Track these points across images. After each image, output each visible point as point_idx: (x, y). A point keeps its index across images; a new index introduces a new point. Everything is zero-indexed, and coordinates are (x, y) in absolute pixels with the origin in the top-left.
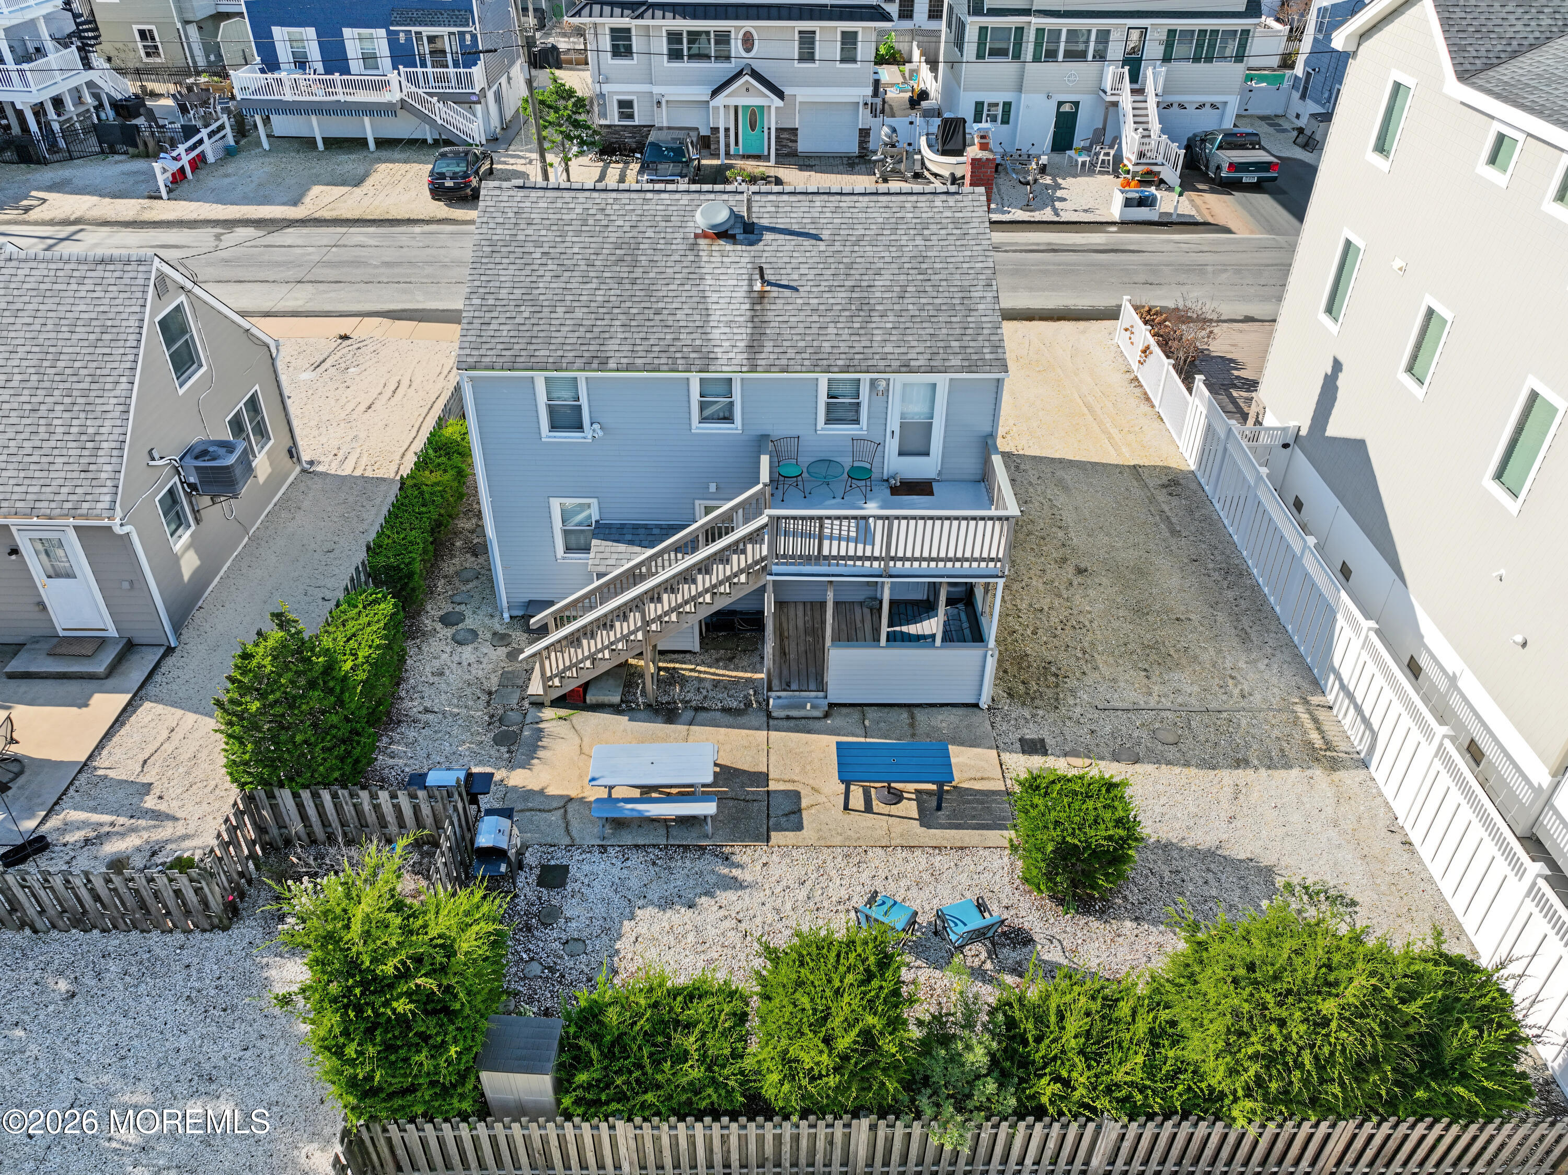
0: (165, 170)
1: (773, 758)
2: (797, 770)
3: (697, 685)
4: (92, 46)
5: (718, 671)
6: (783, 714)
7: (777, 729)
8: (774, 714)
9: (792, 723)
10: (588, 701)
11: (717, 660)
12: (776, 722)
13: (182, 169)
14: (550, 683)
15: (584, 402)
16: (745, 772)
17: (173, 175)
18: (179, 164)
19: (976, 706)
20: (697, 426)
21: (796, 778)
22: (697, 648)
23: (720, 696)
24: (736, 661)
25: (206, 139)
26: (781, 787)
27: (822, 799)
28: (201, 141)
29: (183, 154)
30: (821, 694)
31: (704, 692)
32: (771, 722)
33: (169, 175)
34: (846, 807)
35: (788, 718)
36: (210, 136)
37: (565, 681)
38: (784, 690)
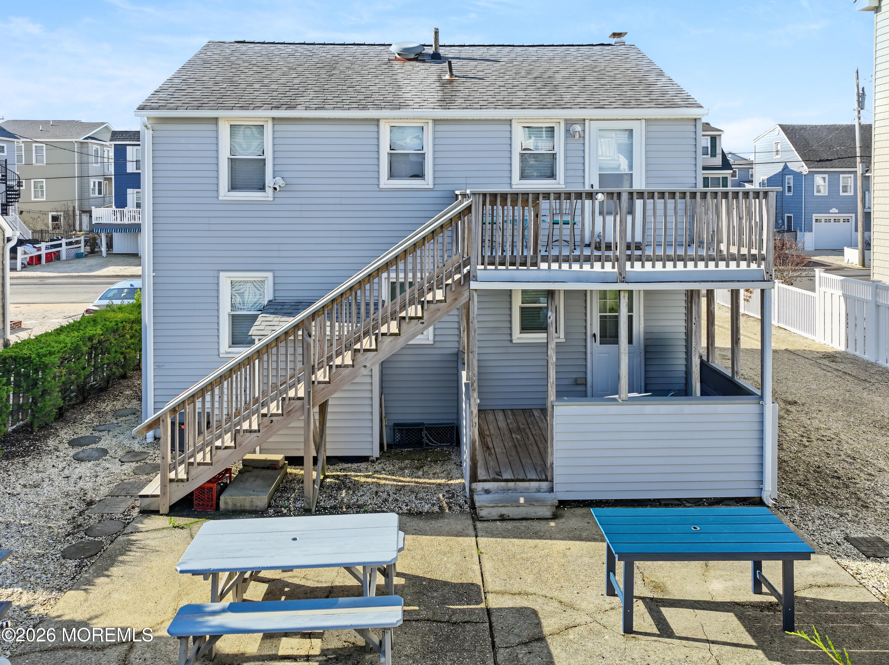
0: (25, 253)
1: (488, 565)
2: (530, 579)
3: (375, 489)
4: (12, 202)
5: (402, 479)
6: (495, 512)
7: (492, 534)
8: (483, 513)
9: (510, 525)
10: (222, 505)
11: (402, 469)
12: (486, 524)
13: (39, 257)
14: (172, 475)
15: (269, 157)
16: (445, 584)
17: (31, 258)
18: (39, 253)
19: (760, 502)
20: (385, 182)
21: (530, 590)
22: (376, 453)
23: (406, 499)
24: (426, 468)
25: (64, 245)
26: (508, 602)
27: (582, 618)
28: (60, 245)
29: (43, 249)
30: (544, 485)
31: (385, 495)
32: (479, 525)
33: (28, 256)
34: (628, 629)
35: (503, 518)
36: (68, 244)
37: (194, 471)
38: (494, 480)
